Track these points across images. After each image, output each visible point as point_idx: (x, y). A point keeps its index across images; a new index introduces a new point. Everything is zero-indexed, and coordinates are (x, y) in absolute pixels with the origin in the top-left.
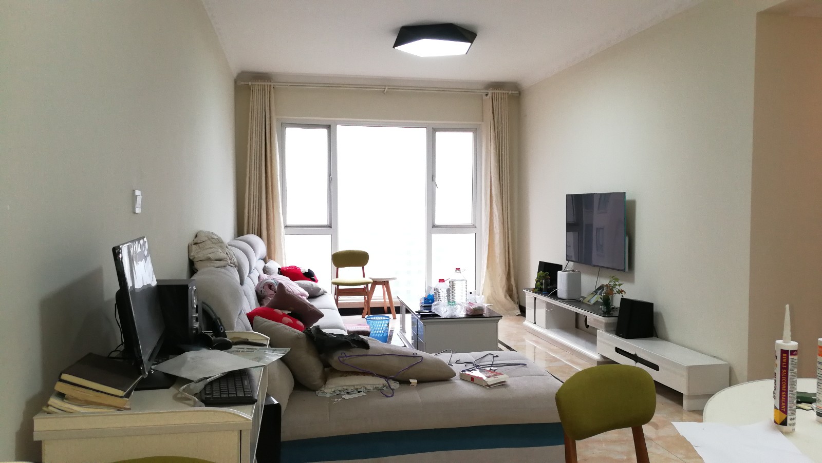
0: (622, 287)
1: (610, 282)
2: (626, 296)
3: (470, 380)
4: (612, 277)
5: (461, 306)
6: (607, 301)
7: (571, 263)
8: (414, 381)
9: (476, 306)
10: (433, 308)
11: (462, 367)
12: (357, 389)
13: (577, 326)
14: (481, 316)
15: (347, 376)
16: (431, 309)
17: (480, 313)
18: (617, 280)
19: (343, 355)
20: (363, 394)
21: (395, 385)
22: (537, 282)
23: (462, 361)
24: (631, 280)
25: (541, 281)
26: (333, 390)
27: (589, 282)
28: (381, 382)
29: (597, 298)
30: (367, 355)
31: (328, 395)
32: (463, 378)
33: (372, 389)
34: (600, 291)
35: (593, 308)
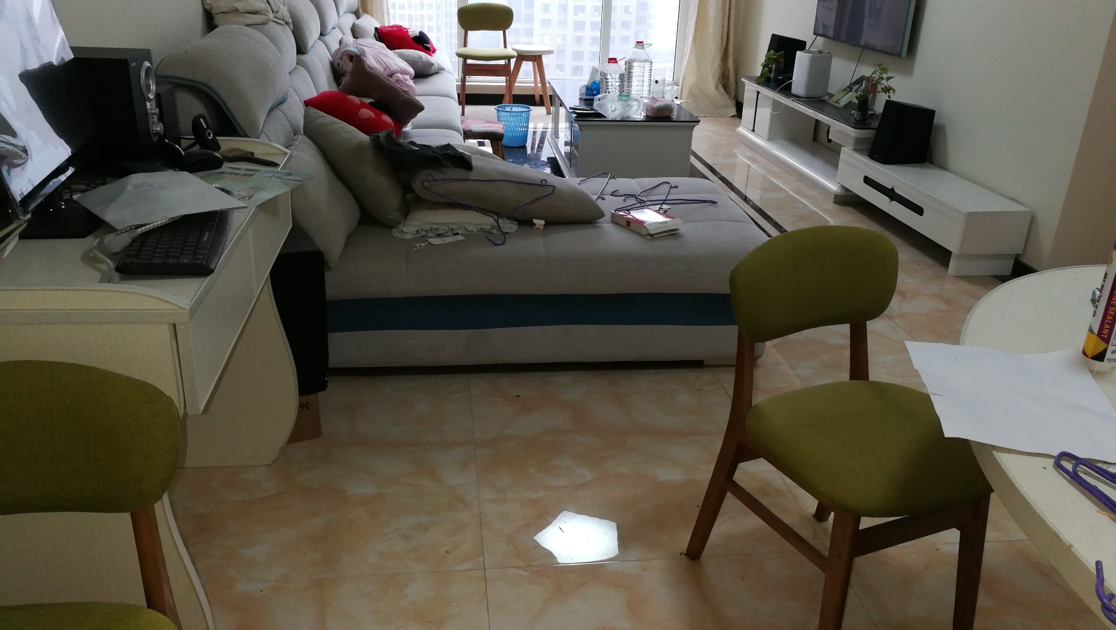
0: (891, 83)
1: (874, 73)
2: (894, 98)
3: (625, 224)
4: (879, 65)
5: (639, 102)
6: (864, 104)
7: (820, 40)
8: (539, 223)
9: (662, 104)
10: (595, 103)
11: (619, 202)
12: (452, 230)
13: (815, 139)
14: (668, 119)
15: (438, 209)
16: (592, 105)
17: (667, 114)
18: (885, 70)
19: (431, 178)
20: (460, 238)
21: (509, 226)
22: (764, 66)
23: (621, 192)
24: (908, 71)
25: (770, 66)
26: (416, 229)
27: (843, 71)
28: (487, 221)
29: (851, 97)
30: (467, 180)
31: (408, 237)
32: (616, 220)
33: (475, 230)
34: (857, 86)
35: (841, 114)
